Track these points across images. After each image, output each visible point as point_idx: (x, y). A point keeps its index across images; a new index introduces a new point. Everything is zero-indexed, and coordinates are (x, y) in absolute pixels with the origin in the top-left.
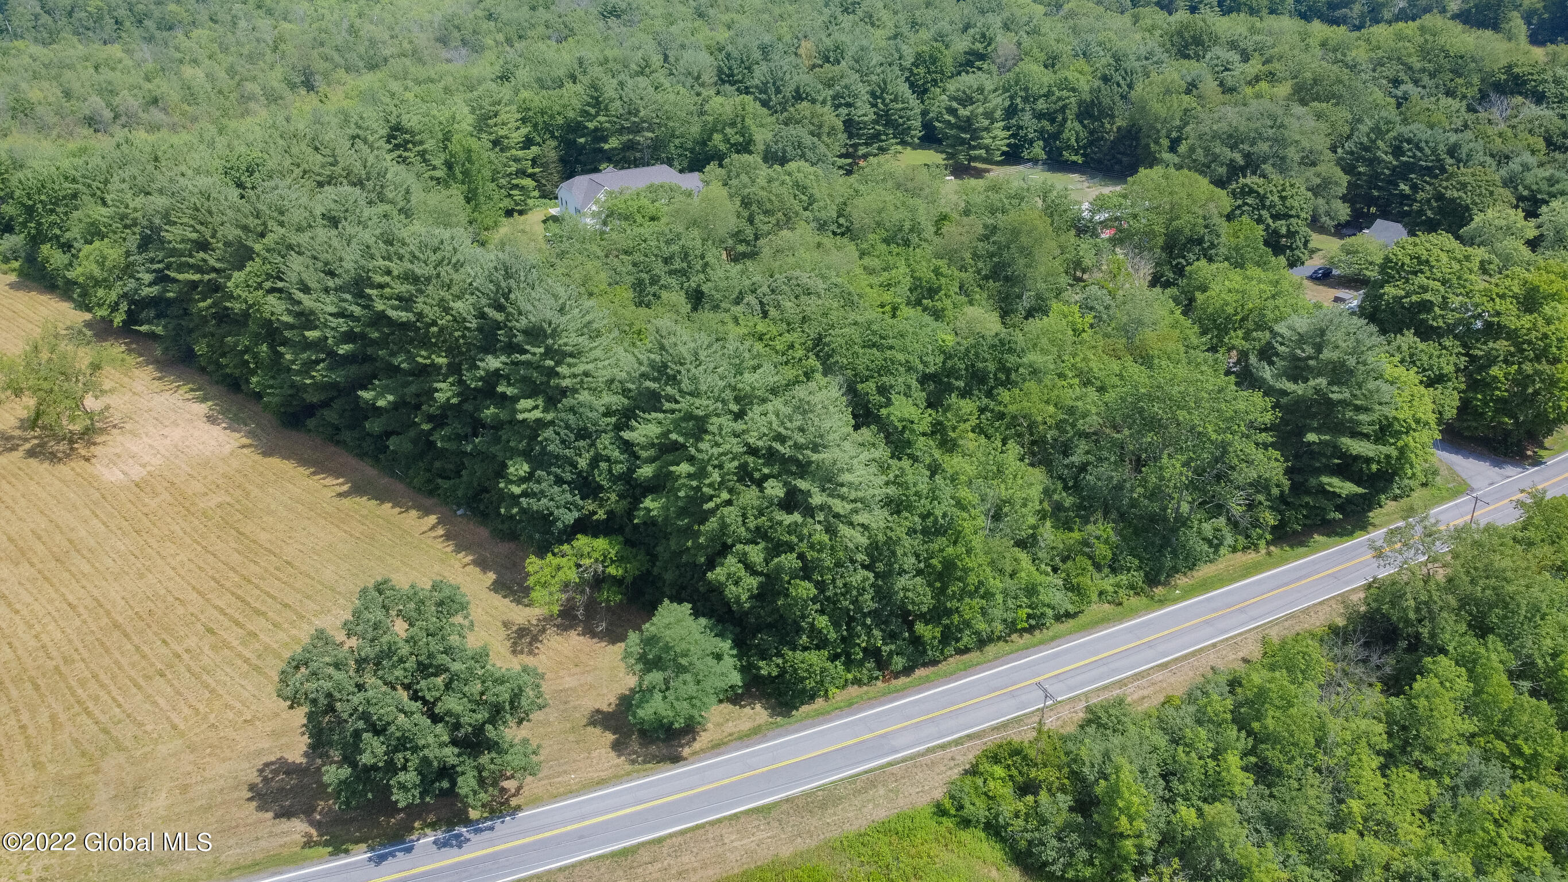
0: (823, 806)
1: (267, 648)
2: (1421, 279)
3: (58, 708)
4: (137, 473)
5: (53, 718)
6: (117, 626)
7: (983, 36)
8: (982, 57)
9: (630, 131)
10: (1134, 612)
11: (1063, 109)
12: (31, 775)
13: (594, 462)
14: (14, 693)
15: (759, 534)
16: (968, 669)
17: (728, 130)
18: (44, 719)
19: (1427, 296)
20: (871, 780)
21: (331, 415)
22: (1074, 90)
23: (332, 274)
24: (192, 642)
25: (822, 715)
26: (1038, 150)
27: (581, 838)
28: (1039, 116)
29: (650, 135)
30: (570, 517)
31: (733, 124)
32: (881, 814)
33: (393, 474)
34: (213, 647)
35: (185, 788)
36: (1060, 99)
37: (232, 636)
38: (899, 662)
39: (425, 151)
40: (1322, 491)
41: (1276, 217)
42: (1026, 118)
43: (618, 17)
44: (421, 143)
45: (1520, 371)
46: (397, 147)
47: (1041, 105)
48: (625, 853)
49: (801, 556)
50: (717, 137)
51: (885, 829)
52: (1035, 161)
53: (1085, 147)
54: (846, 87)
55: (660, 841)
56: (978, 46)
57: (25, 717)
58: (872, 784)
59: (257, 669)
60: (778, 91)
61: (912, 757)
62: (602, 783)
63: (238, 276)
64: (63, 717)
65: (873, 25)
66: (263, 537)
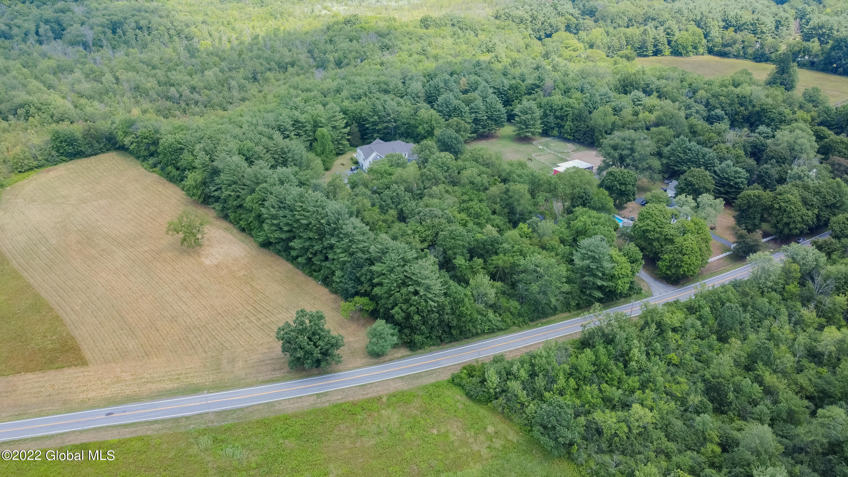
0: (418, 378)
1: (264, 323)
2: (648, 221)
3: (208, 337)
4: (215, 262)
5: (207, 339)
6: (220, 314)
7: (539, 77)
8: (538, 87)
9: (387, 122)
10: (524, 330)
11: (567, 115)
12: (204, 355)
13: (361, 276)
14: (194, 332)
15: (406, 301)
16: (468, 343)
17: (425, 125)
18: (204, 339)
19: (649, 228)
20: (432, 372)
21: (279, 247)
22: (572, 107)
23: (282, 202)
24: (242, 320)
25: (423, 354)
26: (555, 132)
27: (352, 380)
28: (557, 117)
29: (395, 124)
30: (353, 291)
31: (427, 123)
32: (433, 381)
33: (298, 268)
34: (248, 322)
35: (246, 361)
36: (566, 111)
37: (253, 319)
38: (448, 340)
39: (306, 130)
40: (590, 295)
41: (621, 184)
42: (551, 119)
43: (388, 49)
44: (305, 126)
45: (673, 257)
46: (296, 128)
47: (558, 113)
48: (363, 385)
49: (417, 308)
50: (420, 127)
51: (433, 385)
52: (554, 136)
53: (574, 133)
54: (476, 105)
55: (373, 383)
56: (537, 82)
57: (199, 338)
58: (432, 373)
59: (262, 329)
60: (447, 107)
61: (445, 367)
62: (358, 368)
63: (249, 197)
64: (209, 339)
65: (498, 61)
66: (259, 287)
